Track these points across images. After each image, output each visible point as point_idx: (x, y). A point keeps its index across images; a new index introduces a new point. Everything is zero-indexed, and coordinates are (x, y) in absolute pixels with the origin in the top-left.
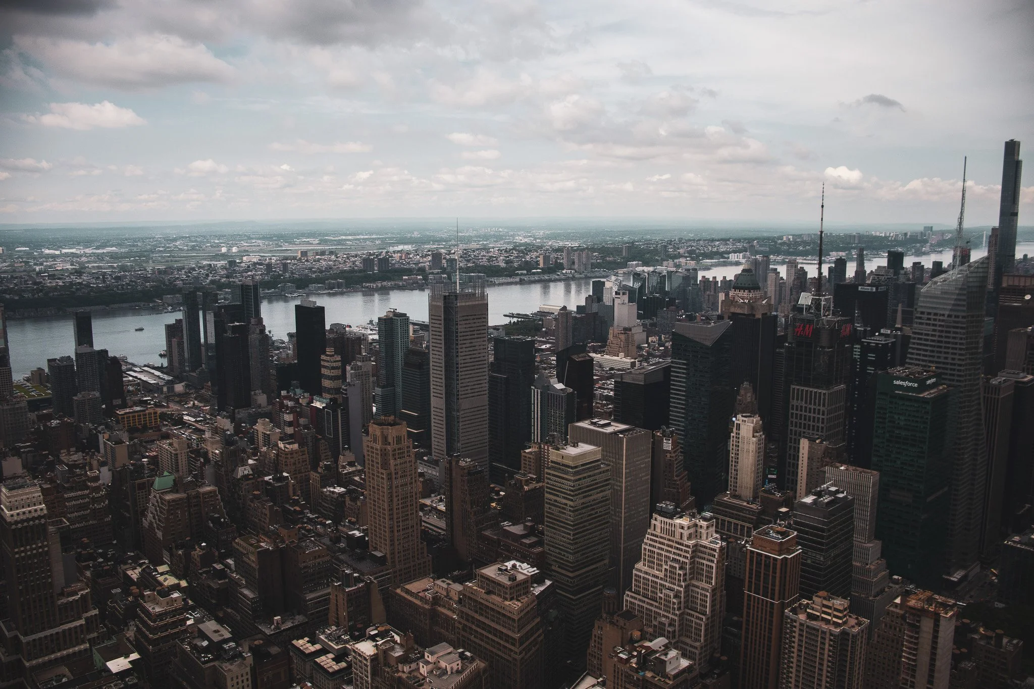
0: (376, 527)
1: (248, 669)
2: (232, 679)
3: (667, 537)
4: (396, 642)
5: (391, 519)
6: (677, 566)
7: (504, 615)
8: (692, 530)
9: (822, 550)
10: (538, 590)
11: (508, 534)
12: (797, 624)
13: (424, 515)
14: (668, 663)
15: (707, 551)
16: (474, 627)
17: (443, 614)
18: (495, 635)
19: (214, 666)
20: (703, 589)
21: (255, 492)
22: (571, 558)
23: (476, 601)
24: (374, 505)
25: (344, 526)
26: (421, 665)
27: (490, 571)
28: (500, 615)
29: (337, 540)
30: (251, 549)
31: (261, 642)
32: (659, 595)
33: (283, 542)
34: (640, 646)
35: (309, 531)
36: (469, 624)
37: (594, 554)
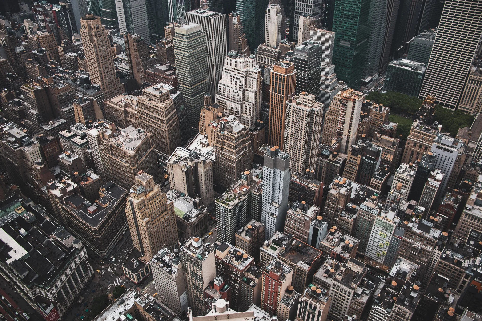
0: (93, 72)
1: (38, 149)
2: (31, 154)
3: (233, 67)
4: (107, 128)
5: (100, 68)
6: (239, 81)
7: (158, 110)
8: (245, 64)
9: (306, 71)
10: (173, 96)
11: (158, 70)
12: (292, 107)
13: (118, 63)
14: (234, 127)
15: (253, 73)
16: (145, 117)
17: (130, 112)
18: (155, 120)
19: (20, 149)
20: (251, 91)
21: (29, 60)
22: (189, 80)
23: (144, 104)
24: (90, 62)
25: (78, 73)
26: (120, 137)
27: (150, 90)
28: (156, 110)
29: (75, 80)
30: (30, 90)
31: (43, 135)
32: (231, 95)
33: (46, 84)
34: (222, 120)
35: (60, 77)
36: (142, 116)
37: (200, 77)
